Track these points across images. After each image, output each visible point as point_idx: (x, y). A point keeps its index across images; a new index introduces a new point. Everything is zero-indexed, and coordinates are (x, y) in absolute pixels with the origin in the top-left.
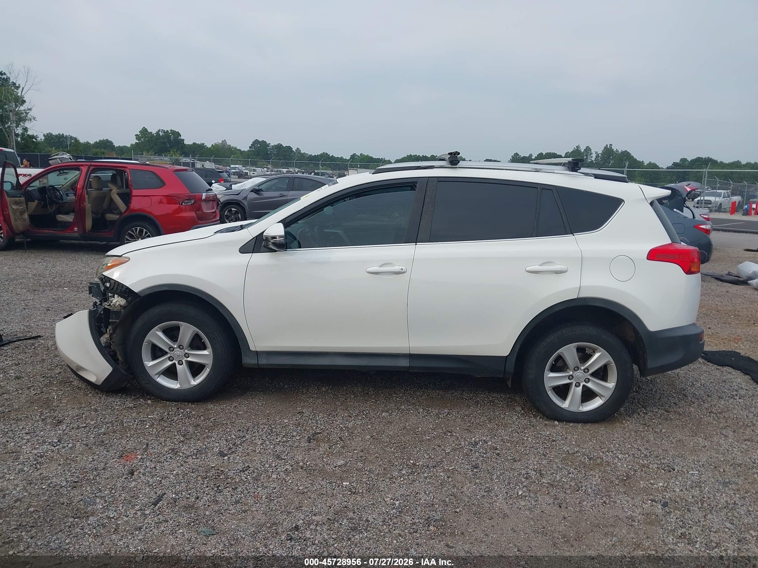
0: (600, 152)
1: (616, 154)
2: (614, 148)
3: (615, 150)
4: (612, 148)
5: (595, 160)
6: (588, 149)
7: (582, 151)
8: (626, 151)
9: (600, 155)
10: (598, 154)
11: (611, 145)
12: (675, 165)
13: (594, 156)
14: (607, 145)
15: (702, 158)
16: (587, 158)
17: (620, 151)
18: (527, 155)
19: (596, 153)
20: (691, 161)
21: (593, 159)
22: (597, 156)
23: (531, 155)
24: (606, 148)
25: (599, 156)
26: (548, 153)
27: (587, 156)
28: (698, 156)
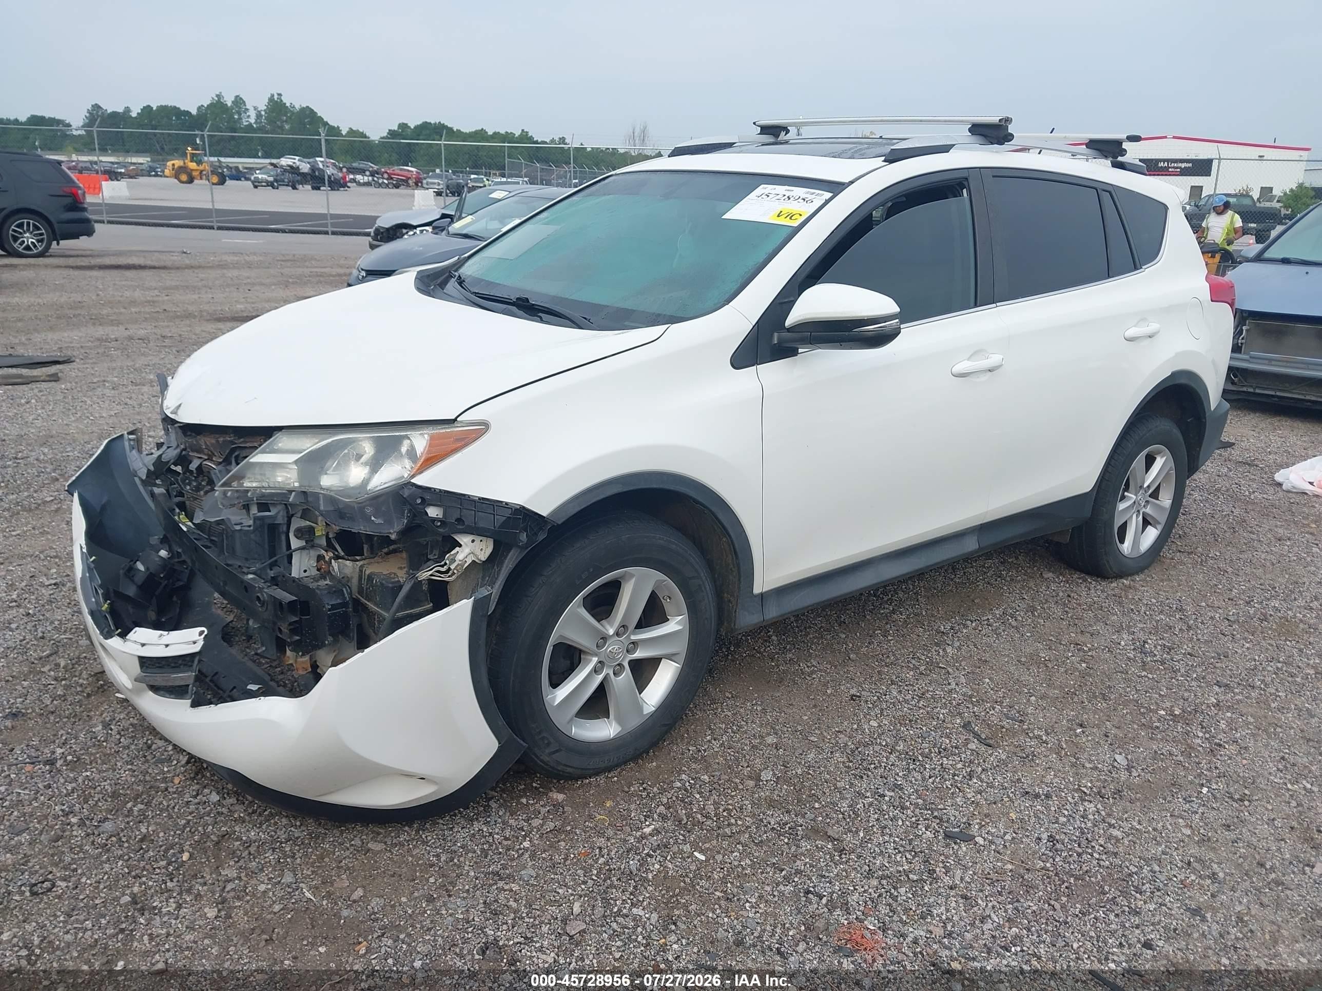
0: (262, 107)
1: (293, 113)
2: (287, 101)
3: (288, 105)
4: (282, 101)
5: (255, 123)
6: (239, 101)
7: (229, 104)
8: (308, 107)
9: (263, 113)
10: (259, 112)
11: (280, 95)
12: (392, 133)
13: (253, 114)
14: (273, 96)
15: (430, 123)
16: (240, 119)
17: (297, 107)
18: (120, 110)
19: (255, 108)
20: (416, 127)
21: (252, 121)
22: (259, 115)
23: (128, 110)
24: (271, 99)
25: (261, 116)
26: (161, 106)
27: (240, 114)
28: (424, 120)
